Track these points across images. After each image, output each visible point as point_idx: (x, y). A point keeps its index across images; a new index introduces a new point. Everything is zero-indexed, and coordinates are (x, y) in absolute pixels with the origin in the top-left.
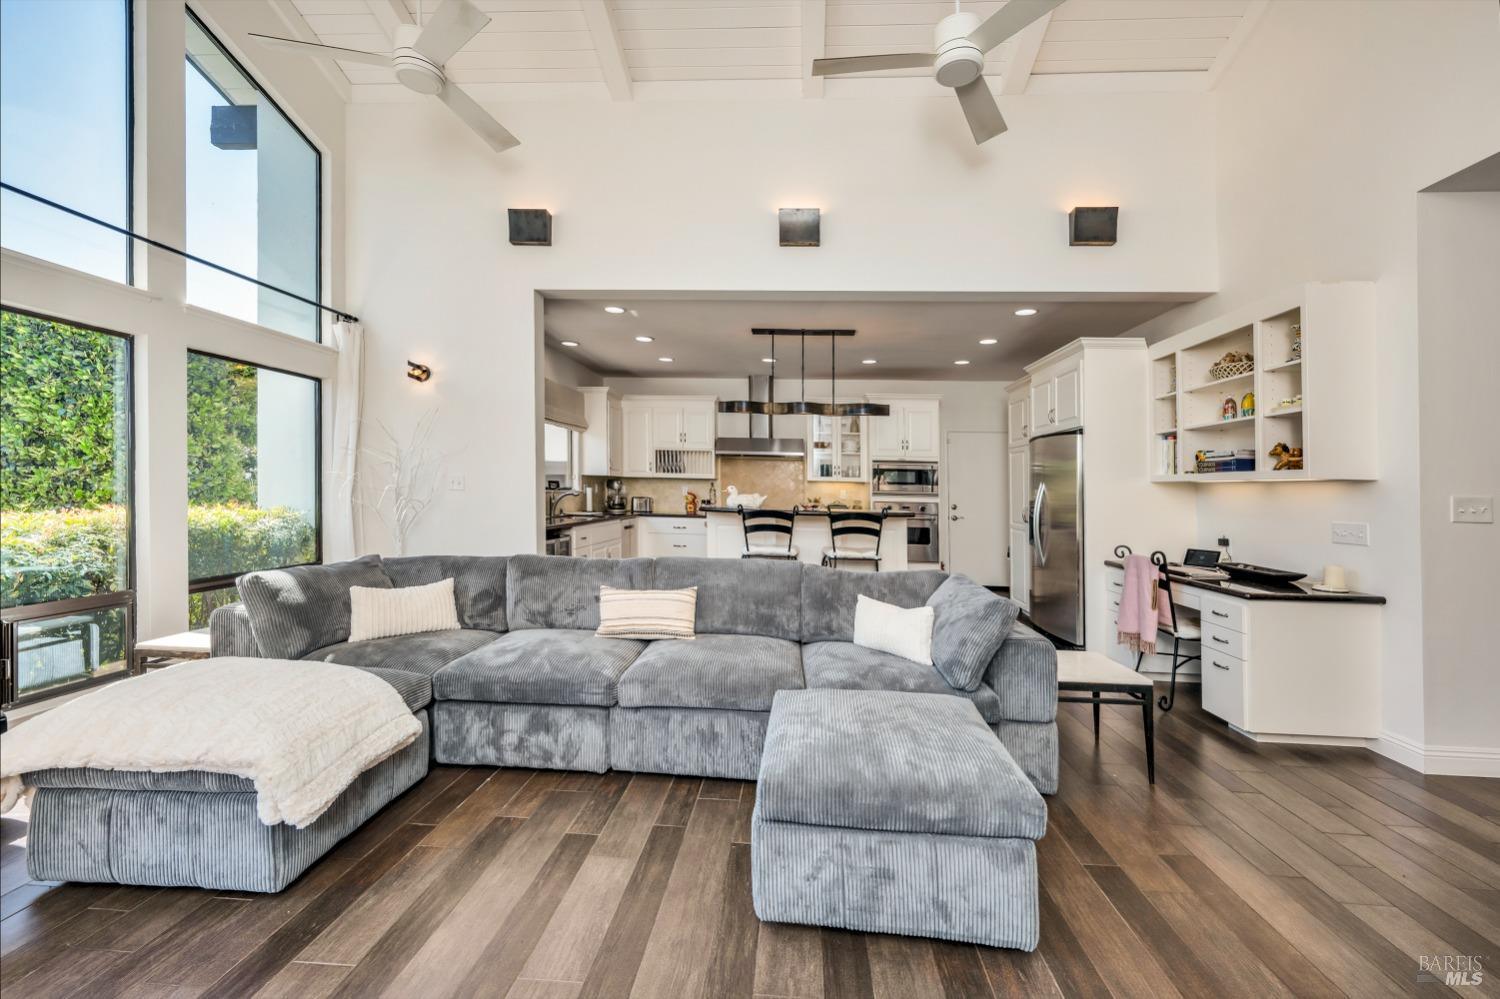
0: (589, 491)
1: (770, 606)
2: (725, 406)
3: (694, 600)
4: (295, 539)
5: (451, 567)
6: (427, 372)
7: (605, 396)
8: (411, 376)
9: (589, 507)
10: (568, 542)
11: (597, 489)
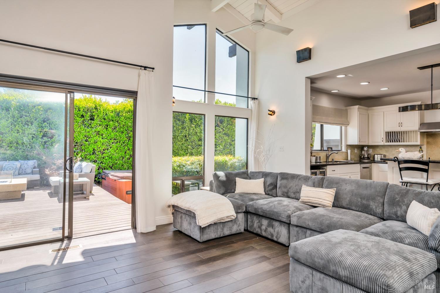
0: (349, 151)
1: (368, 200)
2: (401, 109)
3: (334, 194)
4: (240, 165)
5: (265, 175)
6: (274, 112)
7: (357, 110)
8: (269, 114)
9: (349, 159)
10: (324, 172)
11: (356, 151)
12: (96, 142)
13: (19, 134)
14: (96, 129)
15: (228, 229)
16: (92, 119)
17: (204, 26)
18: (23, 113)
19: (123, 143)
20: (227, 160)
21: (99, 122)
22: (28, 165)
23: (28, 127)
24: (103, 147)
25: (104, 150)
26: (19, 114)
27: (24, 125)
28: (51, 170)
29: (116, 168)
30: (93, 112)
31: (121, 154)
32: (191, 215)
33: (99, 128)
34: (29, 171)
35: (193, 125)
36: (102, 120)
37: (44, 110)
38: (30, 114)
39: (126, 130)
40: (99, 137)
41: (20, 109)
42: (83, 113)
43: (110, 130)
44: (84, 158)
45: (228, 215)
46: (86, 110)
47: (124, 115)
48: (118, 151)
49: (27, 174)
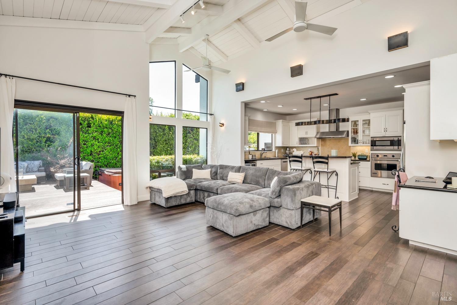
0: (277, 151)
3: (244, 176)
5: (212, 167)
6: (223, 124)
7: (281, 122)
8: (220, 126)
9: (277, 156)
10: (255, 164)
11: (282, 150)
12: (92, 145)
13: (24, 139)
14: (93, 135)
15: (184, 200)
16: (89, 126)
17: (174, 62)
18: (28, 121)
19: (116, 146)
20: (192, 158)
21: (95, 129)
22: (34, 165)
23: (32, 133)
24: (99, 149)
25: (100, 152)
26: (24, 122)
27: (29, 132)
28: (55, 168)
29: (110, 166)
30: (90, 121)
31: (114, 155)
32: (159, 191)
33: (95, 134)
34: (35, 169)
35: (171, 132)
36: (97, 128)
37: (47, 119)
38: (34, 122)
39: (118, 136)
40: (95, 141)
41: (25, 118)
42: (81, 121)
43: (105, 135)
44: (83, 159)
45: (183, 190)
46: (83, 119)
47: (117, 123)
48: (112, 153)
49: (34, 172)
